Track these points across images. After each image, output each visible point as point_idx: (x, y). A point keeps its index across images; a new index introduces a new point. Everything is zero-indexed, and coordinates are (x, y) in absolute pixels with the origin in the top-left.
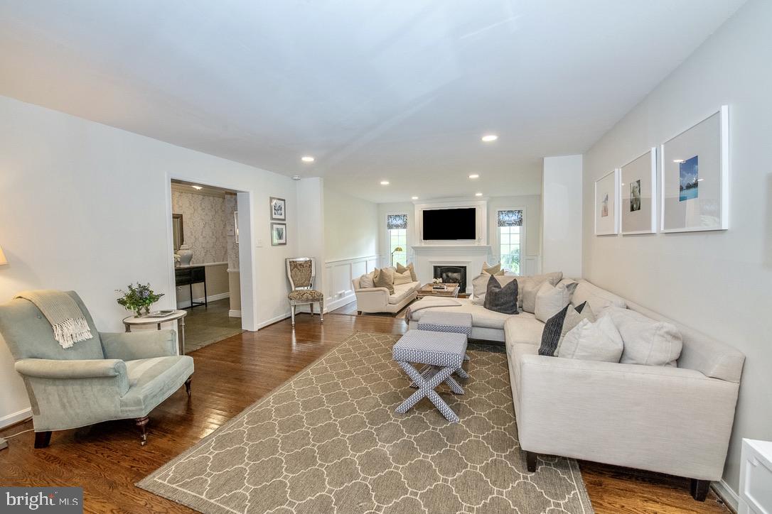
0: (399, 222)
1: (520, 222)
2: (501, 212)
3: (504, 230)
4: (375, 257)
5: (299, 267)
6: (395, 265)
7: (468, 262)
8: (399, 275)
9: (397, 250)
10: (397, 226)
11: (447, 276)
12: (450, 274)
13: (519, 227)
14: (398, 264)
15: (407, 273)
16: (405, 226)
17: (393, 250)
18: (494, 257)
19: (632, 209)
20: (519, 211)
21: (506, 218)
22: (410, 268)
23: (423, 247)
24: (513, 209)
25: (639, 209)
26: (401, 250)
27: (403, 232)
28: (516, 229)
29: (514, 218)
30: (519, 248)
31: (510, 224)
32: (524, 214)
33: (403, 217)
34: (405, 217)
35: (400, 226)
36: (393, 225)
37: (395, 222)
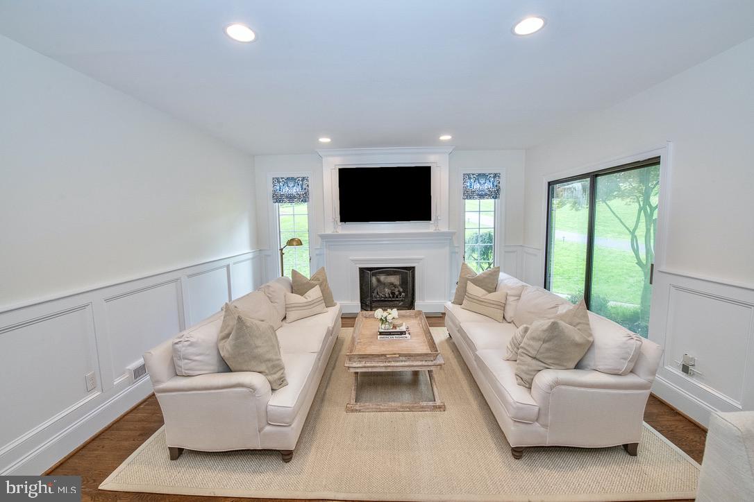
0: (295, 190)
1: (495, 194)
2: (468, 176)
3: (471, 204)
4: (250, 256)
6: (288, 274)
7: (420, 259)
8: (296, 298)
9: (290, 243)
10: (291, 198)
11: (379, 281)
12: (382, 278)
13: (493, 200)
14: (294, 273)
15: (315, 293)
16: (305, 197)
17: (284, 243)
18: (457, 250)
20: (495, 176)
21: (477, 186)
22: (320, 280)
23: (340, 235)
24: (487, 172)
26: (300, 243)
27: (301, 208)
28: (489, 203)
29: (488, 185)
30: (493, 234)
31: (481, 196)
32: (503, 180)
33: (302, 180)
34: (305, 182)
35: (294, 197)
36: (282, 195)
37: (286, 190)
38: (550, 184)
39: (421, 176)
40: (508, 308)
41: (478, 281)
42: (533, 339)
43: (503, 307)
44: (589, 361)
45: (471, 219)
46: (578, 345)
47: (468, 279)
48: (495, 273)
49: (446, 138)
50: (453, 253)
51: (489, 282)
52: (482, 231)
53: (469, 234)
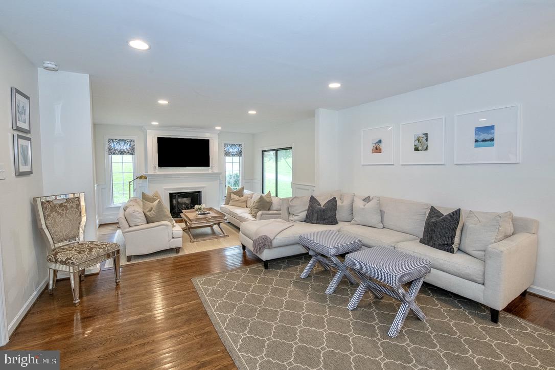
0: (125, 147)
1: (240, 154)
2: (226, 145)
3: (228, 159)
5: (59, 210)
7: (204, 187)
10: (122, 152)
11: (177, 202)
12: (179, 200)
14: (144, 194)
16: (132, 152)
18: (222, 182)
19: (416, 149)
20: (240, 145)
23: (158, 175)
24: (236, 143)
25: (426, 149)
27: (129, 158)
28: (237, 159)
29: (236, 150)
30: (239, 174)
31: (233, 155)
32: (243, 147)
33: (130, 142)
34: (132, 143)
35: (125, 152)
36: (116, 150)
37: (118, 147)
38: (262, 151)
39: (205, 144)
40: (248, 202)
41: (235, 193)
42: (256, 203)
43: (246, 202)
44: (271, 208)
45: (228, 167)
46: (268, 202)
47: (231, 193)
48: (242, 189)
49: (218, 128)
50: (220, 184)
51: (240, 193)
52: (234, 173)
53: (227, 174)
